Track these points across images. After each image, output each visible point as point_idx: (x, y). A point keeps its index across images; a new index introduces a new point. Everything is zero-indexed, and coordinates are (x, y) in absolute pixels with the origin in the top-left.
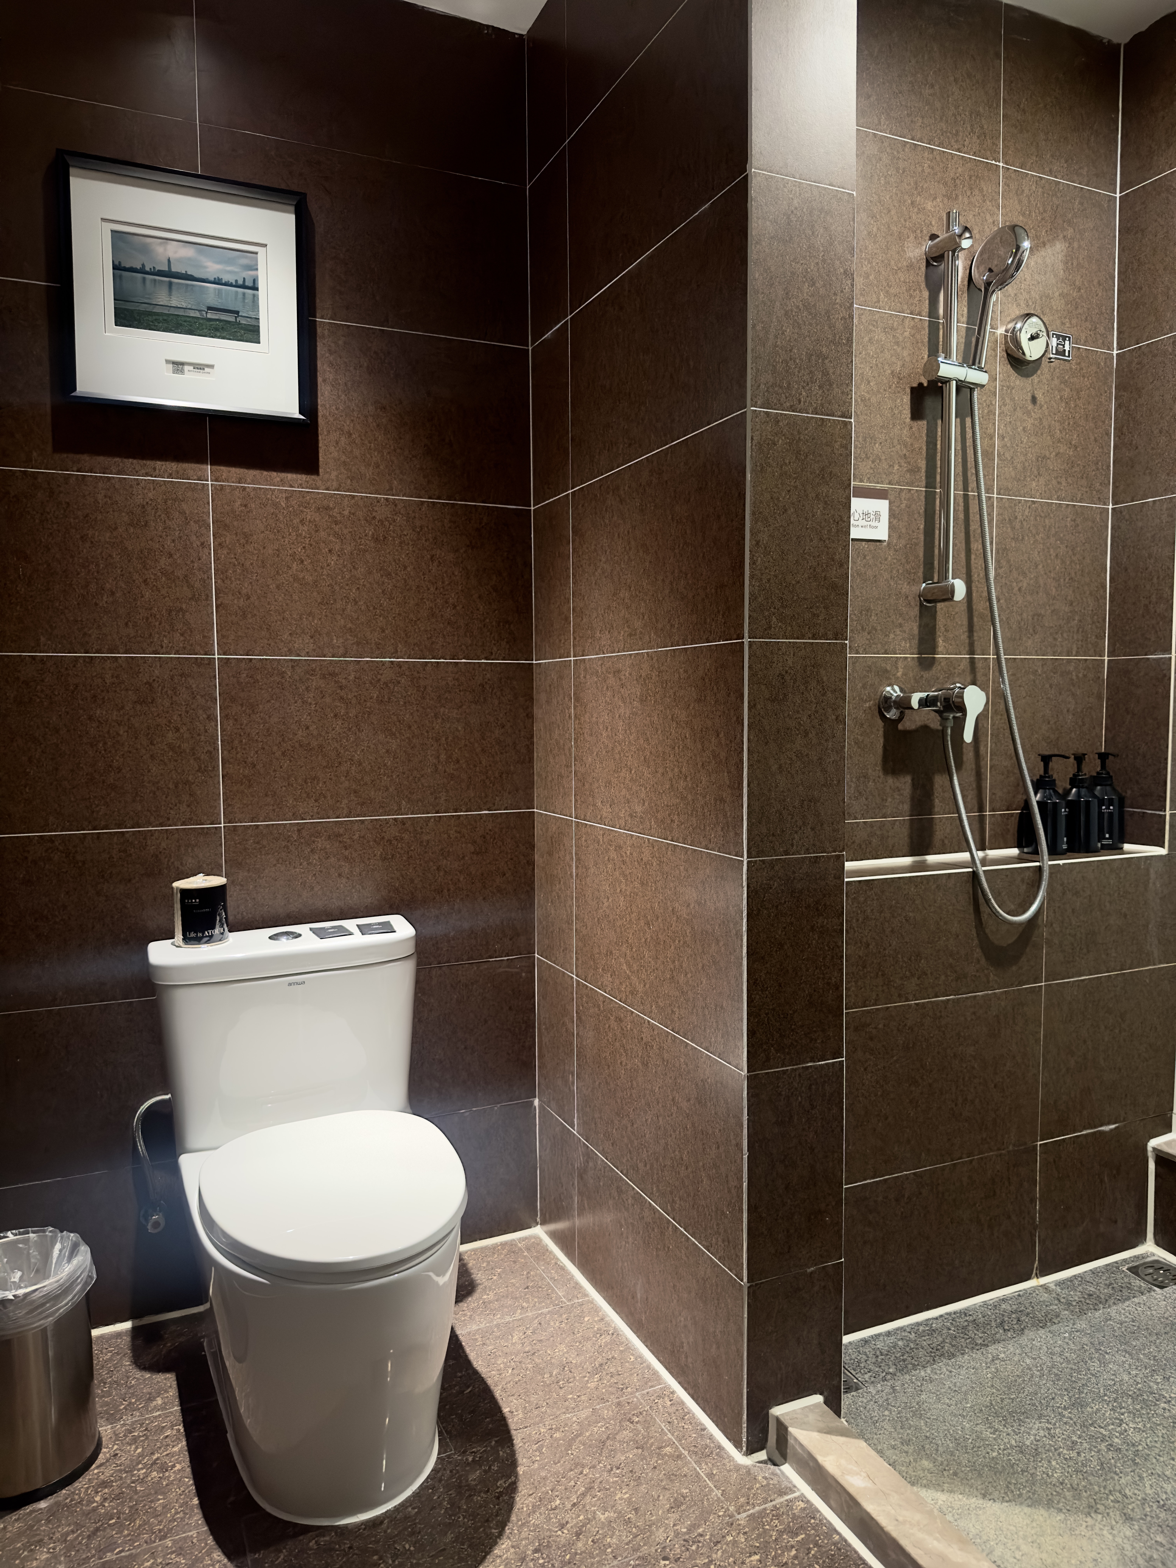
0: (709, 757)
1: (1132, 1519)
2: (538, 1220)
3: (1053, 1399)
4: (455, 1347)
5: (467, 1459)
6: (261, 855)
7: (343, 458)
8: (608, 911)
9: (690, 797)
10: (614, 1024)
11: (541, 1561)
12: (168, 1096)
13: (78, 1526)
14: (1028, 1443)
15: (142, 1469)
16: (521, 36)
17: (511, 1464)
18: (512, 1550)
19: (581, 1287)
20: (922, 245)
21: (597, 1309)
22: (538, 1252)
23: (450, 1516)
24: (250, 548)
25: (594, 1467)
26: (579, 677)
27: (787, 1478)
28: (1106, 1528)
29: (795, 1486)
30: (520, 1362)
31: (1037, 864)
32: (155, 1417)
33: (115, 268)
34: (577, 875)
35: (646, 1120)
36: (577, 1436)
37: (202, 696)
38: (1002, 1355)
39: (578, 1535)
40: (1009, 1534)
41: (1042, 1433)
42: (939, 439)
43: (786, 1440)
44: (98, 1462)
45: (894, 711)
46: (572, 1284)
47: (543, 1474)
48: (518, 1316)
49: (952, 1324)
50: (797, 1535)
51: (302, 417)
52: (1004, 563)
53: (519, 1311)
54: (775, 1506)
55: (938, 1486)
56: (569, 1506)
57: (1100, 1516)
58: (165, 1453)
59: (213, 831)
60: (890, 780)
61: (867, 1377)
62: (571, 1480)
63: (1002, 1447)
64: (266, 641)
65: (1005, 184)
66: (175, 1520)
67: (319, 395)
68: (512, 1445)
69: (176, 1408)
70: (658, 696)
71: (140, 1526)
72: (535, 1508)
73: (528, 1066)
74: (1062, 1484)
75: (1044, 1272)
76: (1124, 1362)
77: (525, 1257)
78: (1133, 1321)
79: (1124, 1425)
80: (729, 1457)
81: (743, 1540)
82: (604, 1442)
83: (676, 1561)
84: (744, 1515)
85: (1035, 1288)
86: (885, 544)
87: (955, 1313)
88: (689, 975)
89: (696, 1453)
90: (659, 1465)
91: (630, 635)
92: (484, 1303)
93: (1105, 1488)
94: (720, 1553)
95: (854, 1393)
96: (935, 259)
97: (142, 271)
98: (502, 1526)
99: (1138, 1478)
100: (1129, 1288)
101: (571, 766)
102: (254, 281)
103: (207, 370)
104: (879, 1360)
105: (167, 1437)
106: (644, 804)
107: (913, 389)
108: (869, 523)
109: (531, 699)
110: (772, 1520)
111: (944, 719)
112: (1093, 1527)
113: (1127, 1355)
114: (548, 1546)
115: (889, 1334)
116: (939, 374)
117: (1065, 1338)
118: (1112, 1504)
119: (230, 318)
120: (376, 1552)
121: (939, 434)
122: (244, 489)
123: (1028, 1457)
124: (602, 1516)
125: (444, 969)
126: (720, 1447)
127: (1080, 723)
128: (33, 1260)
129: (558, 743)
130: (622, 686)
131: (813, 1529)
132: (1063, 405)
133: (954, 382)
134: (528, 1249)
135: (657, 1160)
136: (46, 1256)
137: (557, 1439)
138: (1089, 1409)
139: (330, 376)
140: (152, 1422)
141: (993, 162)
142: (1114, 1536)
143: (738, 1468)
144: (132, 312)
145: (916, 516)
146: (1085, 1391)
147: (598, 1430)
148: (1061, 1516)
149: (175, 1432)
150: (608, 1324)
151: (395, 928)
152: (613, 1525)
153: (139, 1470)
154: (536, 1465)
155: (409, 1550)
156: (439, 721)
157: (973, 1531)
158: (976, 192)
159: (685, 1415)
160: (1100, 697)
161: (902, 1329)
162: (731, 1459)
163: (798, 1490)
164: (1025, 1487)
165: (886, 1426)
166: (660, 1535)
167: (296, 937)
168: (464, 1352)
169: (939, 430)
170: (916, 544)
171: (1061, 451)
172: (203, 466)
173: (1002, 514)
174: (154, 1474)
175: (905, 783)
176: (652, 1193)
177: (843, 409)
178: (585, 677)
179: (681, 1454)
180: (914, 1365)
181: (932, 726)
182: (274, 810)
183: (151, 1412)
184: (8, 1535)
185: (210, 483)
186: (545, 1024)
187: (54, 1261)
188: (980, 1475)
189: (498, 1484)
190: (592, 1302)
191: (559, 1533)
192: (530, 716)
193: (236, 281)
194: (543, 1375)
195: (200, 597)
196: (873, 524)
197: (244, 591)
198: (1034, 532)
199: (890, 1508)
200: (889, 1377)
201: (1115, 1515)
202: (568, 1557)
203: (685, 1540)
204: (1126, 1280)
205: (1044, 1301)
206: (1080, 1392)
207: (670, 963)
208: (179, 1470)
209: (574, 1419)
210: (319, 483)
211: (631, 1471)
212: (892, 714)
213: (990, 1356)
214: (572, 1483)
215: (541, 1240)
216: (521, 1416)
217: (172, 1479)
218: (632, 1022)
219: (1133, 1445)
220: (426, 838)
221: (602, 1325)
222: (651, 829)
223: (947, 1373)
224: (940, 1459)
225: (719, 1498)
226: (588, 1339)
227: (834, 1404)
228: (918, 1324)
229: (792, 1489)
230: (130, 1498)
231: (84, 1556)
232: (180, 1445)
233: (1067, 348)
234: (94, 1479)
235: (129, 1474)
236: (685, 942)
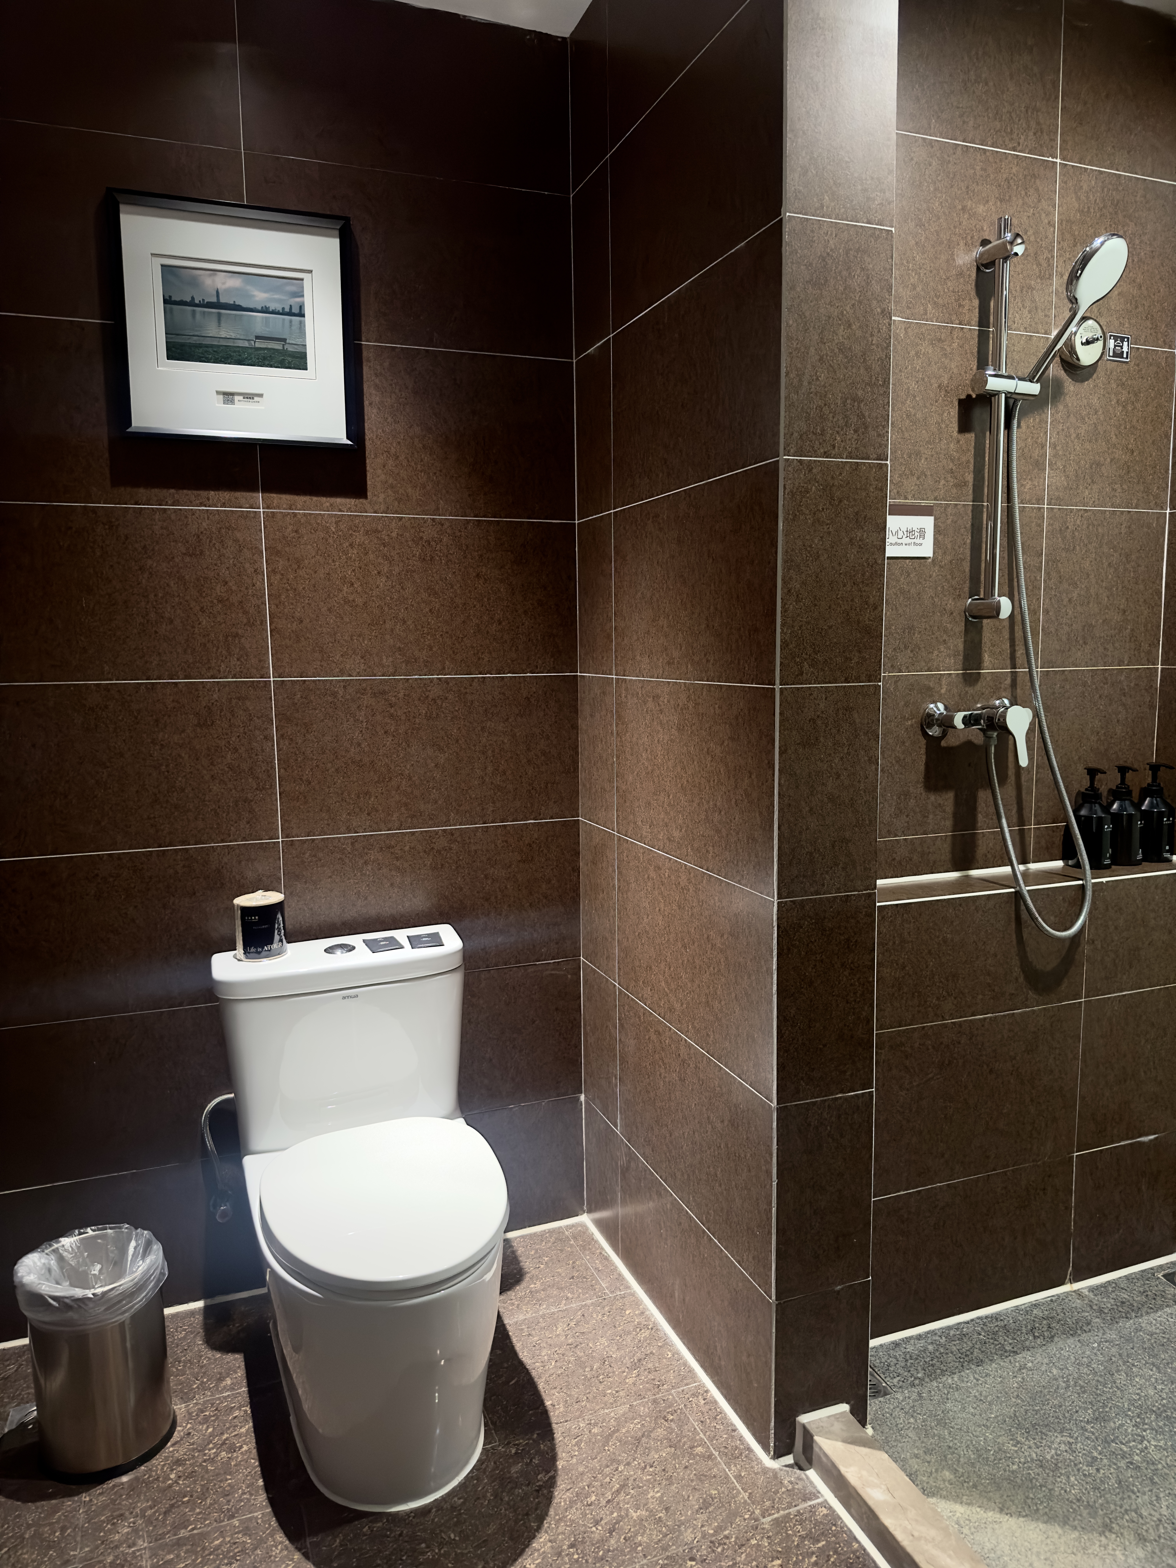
0: (742, 795)
1: (1145, 1540)
2: (585, 1208)
3: (1077, 1412)
4: (502, 1337)
5: (510, 1451)
6: (317, 867)
7: (391, 481)
8: (648, 928)
9: (724, 831)
10: (654, 1037)
11: (576, 1556)
12: (232, 1095)
13: (155, 1503)
14: (1048, 1457)
15: (213, 1448)
16: (564, 39)
17: (550, 1458)
18: (549, 1544)
19: (624, 1279)
20: (972, 251)
21: (638, 1303)
22: (584, 1241)
23: (493, 1507)
24: (301, 573)
25: (628, 1464)
26: (620, 695)
27: (811, 1483)
28: (1120, 1548)
29: (819, 1492)
30: (563, 1355)
31: (1080, 882)
32: (225, 1398)
33: (166, 301)
34: (619, 887)
35: (683, 1134)
36: (614, 1432)
37: (258, 718)
38: (1030, 1365)
39: (611, 1532)
40: (1023, 1550)
41: (1063, 1447)
42: (987, 451)
43: (812, 1448)
44: (172, 1441)
45: (936, 728)
46: (616, 1276)
47: (581, 1469)
48: (563, 1307)
49: (982, 1328)
50: (818, 1541)
51: (350, 443)
52: (1054, 574)
53: (564, 1302)
54: (798, 1511)
55: (957, 1498)
56: (603, 1503)
57: (1114, 1536)
58: (233, 1434)
59: (271, 846)
60: (933, 798)
61: (895, 1381)
62: (607, 1476)
63: (1022, 1460)
64: (319, 663)
65: (1062, 181)
66: (242, 1501)
67: (366, 418)
68: (553, 1439)
69: (243, 1389)
70: (694, 728)
71: (211, 1504)
72: (572, 1503)
73: (574, 1063)
74: (1078, 1500)
75: (1077, 1278)
76: (1151, 1376)
77: (571, 1246)
78: (1164, 1333)
79: (1145, 1442)
80: (757, 1459)
81: (766, 1544)
82: (639, 1440)
83: (702, 1562)
84: (769, 1519)
85: (1067, 1294)
86: (930, 560)
87: (986, 1317)
88: (723, 1003)
89: (726, 1455)
90: (691, 1465)
91: (669, 663)
92: (531, 1292)
93: (1121, 1507)
94: (743, 1556)
95: (881, 1399)
96: (987, 266)
97: (192, 304)
98: (541, 1519)
99: (1154, 1498)
100: (1163, 1296)
101: (613, 783)
102: (301, 307)
103: (256, 399)
104: (909, 1364)
105: (235, 1417)
106: (681, 831)
107: (961, 402)
108: (913, 541)
109: (576, 712)
110: (795, 1525)
111: (988, 738)
112: (1105, 1547)
113: (1154, 1369)
114: (583, 1542)
115: (919, 1337)
116: (987, 388)
117: (1093, 1348)
118: (1126, 1524)
119: (277, 346)
120: (424, 1541)
121: (988, 446)
122: (295, 515)
123: (1047, 1471)
124: (634, 1514)
125: (492, 972)
126: (749, 1449)
127: (1131, 733)
128: (111, 1255)
129: (601, 757)
130: (661, 711)
131: (834, 1536)
132: (1120, 408)
133: (1003, 395)
134: (575, 1238)
135: (694, 1172)
136: (123, 1251)
137: (595, 1435)
138: (1112, 1424)
139: (376, 399)
140: (222, 1402)
141: (1050, 159)
142: (1126, 1556)
143: (765, 1471)
144: (183, 345)
145: (962, 530)
146: (1110, 1405)
147: (633, 1427)
148: (1075, 1534)
149: (242, 1413)
150: (648, 1319)
151: (444, 941)
152: (644, 1523)
153: (210, 1450)
154: (574, 1460)
155: (454, 1540)
156: (486, 734)
157: (988, 1546)
158: (1031, 191)
159: (718, 1414)
160: (1152, 707)
161: (933, 1332)
162: (759, 1462)
163: (822, 1496)
164: (1042, 1502)
165: (910, 1435)
166: (688, 1536)
167: (350, 951)
168: (511, 1342)
169: (988, 442)
170: (962, 560)
171: (1117, 456)
172: (255, 495)
173: (1052, 525)
174: (223, 1454)
175: (947, 800)
176: (688, 1202)
177: (879, 451)
178: (626, 697)
179: (712, 1454)
180: (942, 1371)
181: (976, 741)
182: (328, 825)
183: (221, 1392)
184: (93, 1508)
185: (261, 510)
186: (590, 1025)
187: (129, 1259)
188: (999, 1488)
189: (539, 1477)
190: (633, 1294)
191: (594, 1529)
192: (575, 727)
193: (283, 309)
194: (584, 1368)
195: (255, 622)
196: (918, 541)
197: (297, 615)
198: (1086, 542)
199: (907, 1522)
200: (917, 1382)
201: (1129, 1536)
202: (601, 1553)
203: (711, 1542)
204: (1161, 1288)
205: (1076, 1308)
206: (1105, 1406)
207: (705, 988)
208: (246, 1451)
209: (612, 1414)
210: (368, 507)
211: (664, 1470)
212: (934, 731)
213: (1017, 1364)
214: (608, 1479)
215: (587, 1229)
216: (562, 1410)
217: (239, 1459)
218: (671, 1038)
219: (1153, 1464)
220: (473, 848)
221: (642, 1319)
222: (687, 855)
223: (975, 1381)
224: (961, 1470)
225: (745, 1501)
226: (629, 1333)
227: (860, 1414)
228: (949, 1328)
229: (816, 1494)
230: (202, 1477)
231: (160, 1532)
232: (247, 1427)
233: (1125, 349)
234: (169, 1457)
235: (201, 1453)
236: (719, 971)
